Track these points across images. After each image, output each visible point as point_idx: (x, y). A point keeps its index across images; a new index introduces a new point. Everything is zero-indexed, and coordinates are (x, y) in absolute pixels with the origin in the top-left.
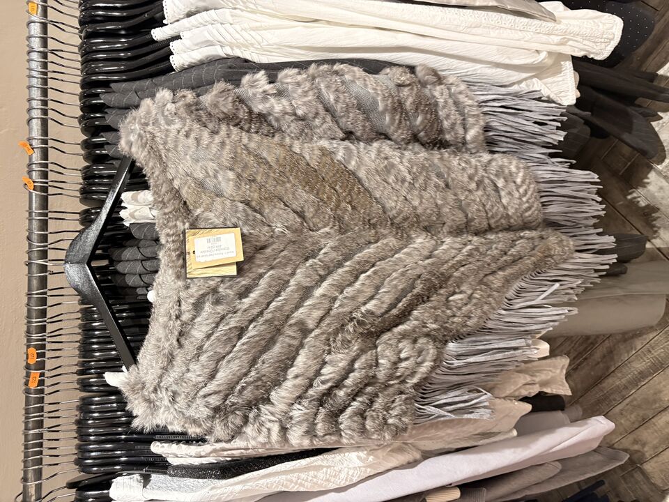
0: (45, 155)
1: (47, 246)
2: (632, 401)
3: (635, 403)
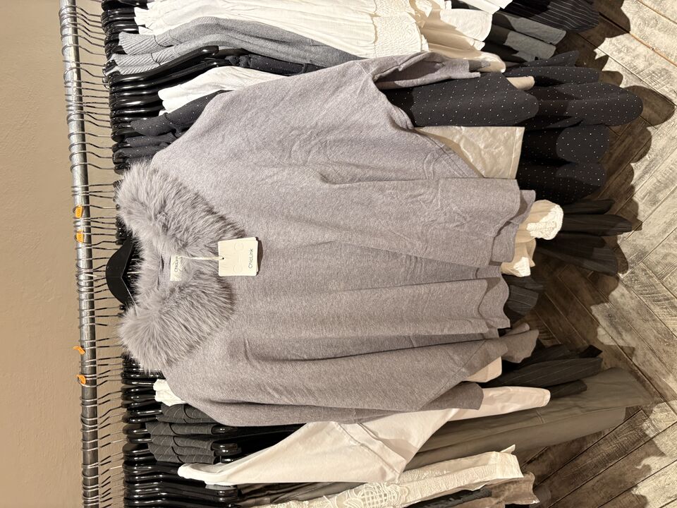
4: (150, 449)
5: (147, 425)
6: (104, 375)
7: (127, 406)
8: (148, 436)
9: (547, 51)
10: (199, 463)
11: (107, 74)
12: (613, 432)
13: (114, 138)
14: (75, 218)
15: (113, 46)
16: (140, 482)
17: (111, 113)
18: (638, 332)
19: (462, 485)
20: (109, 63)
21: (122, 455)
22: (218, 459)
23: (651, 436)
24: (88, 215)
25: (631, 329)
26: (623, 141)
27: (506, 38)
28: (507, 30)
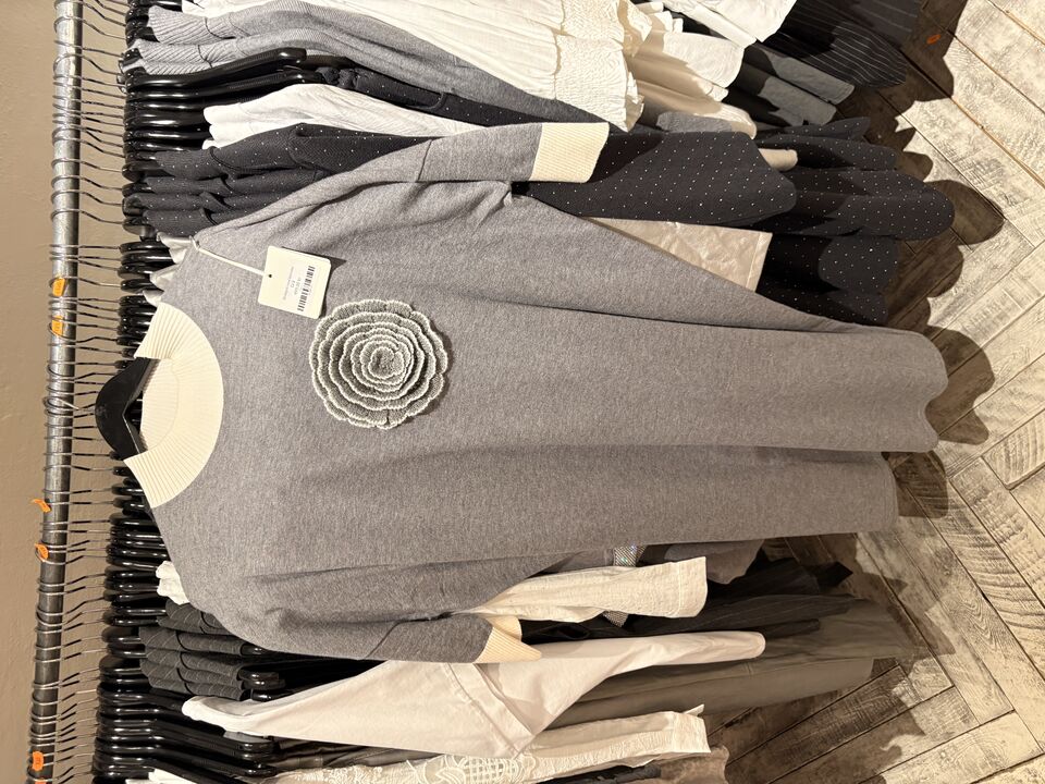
0: (64, 513)
1: (60, 628)
2: (830, 761)
3: (833, 764)
4: (143, 668)
5: (141, 631)
6: (78, 547)
7: (112, 598)
8: (141, 648)
9: (822, 114)
10: (217, 696)
11: (125, 69)
12: (855, 693)
13: (127, 175)
14: (52, 295)
15: (138, 26)
16: (123, 718)
17: (126, 134)
18: (907, 550)
19: (619, 758)
20: (130, 52)
21: (98, 673)
22: (247, 694)
23: (909, 706)
24: (74, 293)
25: (898, 545)
26: (920, 264)
27: (763, 86)
28: (766, 74)
